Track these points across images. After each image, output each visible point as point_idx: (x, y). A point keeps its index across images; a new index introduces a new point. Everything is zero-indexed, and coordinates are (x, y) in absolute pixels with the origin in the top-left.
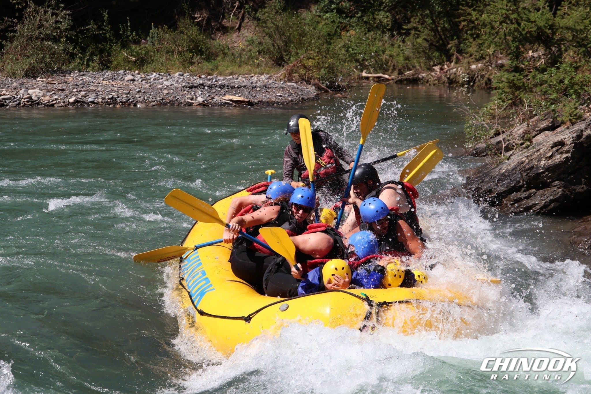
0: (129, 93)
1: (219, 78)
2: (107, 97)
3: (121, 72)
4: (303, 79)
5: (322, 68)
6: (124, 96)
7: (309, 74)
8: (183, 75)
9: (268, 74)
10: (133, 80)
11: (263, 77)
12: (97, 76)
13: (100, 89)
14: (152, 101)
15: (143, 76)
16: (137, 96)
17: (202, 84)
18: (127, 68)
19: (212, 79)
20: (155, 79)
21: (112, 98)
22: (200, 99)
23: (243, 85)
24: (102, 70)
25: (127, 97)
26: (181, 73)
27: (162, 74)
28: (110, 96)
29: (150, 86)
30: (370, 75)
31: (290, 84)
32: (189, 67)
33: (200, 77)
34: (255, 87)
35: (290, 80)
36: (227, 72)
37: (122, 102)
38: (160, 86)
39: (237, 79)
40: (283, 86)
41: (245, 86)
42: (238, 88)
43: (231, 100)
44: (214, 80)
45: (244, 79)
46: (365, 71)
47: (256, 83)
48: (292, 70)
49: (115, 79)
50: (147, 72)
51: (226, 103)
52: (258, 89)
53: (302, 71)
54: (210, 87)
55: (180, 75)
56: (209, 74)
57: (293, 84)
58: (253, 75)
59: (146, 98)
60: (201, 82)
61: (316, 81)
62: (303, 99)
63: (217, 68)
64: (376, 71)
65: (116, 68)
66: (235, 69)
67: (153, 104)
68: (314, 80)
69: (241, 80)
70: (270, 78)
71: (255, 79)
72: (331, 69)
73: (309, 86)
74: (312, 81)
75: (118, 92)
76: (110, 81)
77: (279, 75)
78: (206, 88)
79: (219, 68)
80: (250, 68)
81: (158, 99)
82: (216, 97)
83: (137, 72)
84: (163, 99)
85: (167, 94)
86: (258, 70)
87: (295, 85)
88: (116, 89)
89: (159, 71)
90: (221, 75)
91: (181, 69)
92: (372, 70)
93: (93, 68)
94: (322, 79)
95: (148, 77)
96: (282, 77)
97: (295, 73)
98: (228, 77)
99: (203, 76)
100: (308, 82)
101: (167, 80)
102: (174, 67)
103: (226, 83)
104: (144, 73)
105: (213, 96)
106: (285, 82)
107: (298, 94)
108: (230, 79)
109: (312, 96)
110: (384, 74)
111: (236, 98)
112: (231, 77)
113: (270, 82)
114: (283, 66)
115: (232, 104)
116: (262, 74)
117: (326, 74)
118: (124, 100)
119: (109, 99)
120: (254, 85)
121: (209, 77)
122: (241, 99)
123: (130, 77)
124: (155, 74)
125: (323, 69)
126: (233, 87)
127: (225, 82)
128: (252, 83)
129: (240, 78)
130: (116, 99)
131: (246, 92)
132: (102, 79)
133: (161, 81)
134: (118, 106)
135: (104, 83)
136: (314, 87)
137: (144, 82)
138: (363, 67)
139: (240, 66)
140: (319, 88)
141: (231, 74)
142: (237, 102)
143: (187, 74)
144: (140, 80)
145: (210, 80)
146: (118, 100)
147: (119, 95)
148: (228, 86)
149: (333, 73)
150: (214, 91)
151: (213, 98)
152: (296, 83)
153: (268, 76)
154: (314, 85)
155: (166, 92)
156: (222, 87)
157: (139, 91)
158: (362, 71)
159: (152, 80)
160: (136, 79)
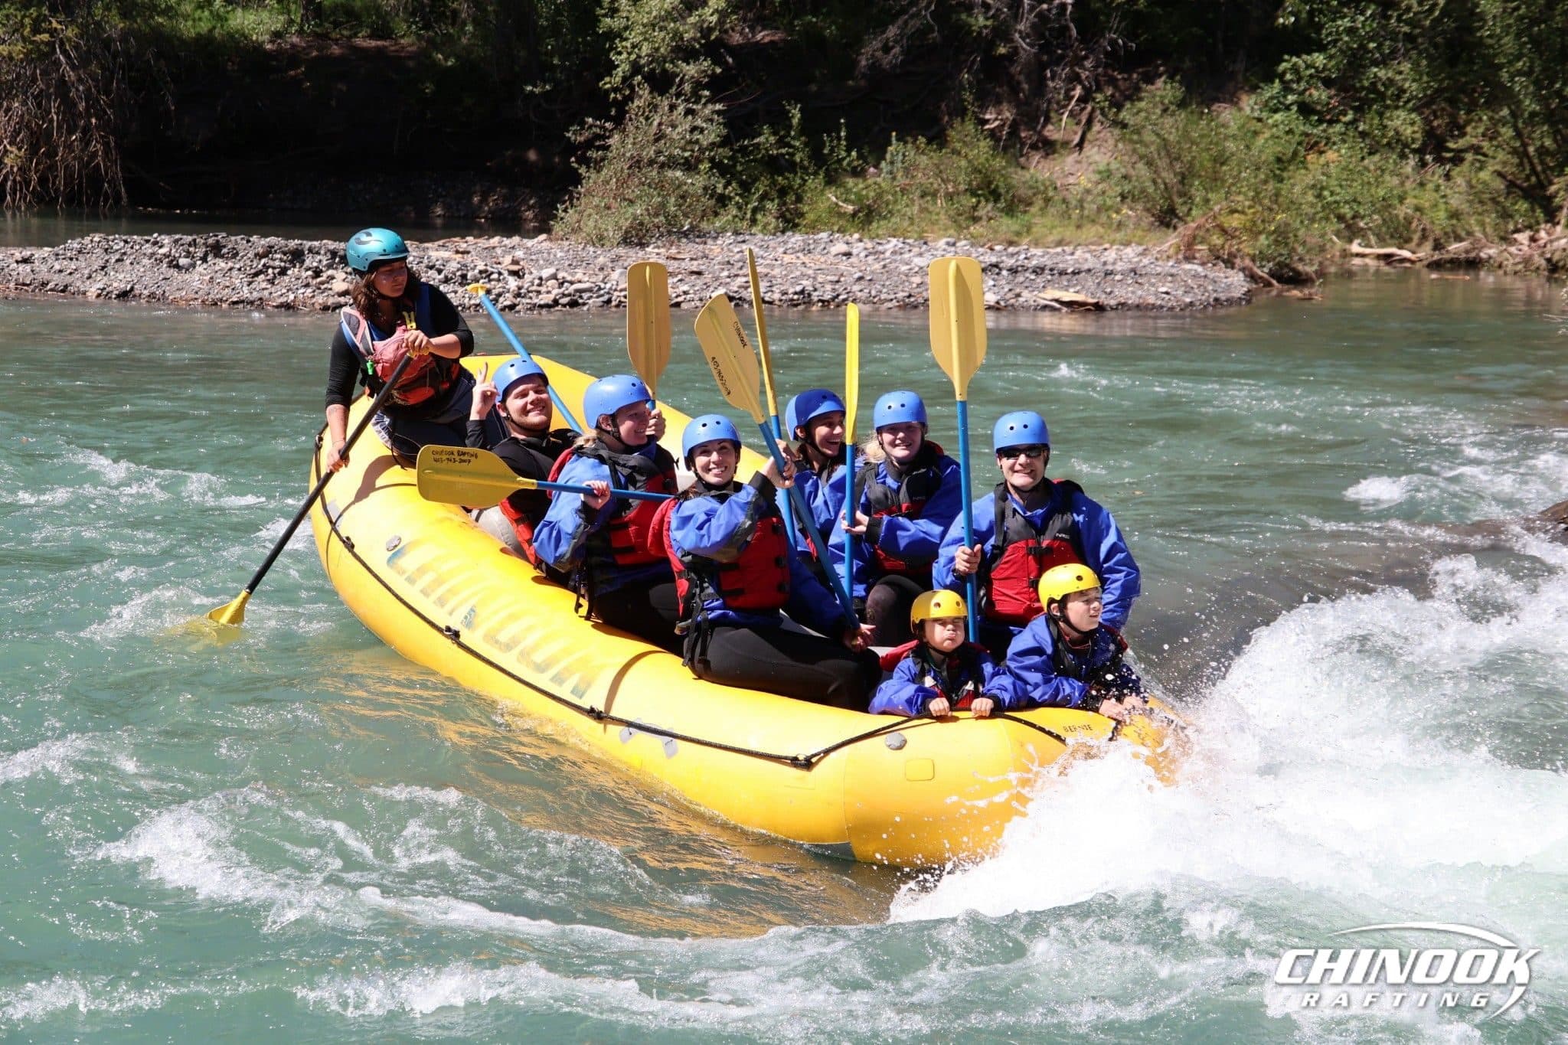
0: (838, 282)
1: (1033, 251)
2: (791, 290)
3: (824, 235)
4: (1218, 258)
5: (1260, 233)
6: (829, 287)
7: (1231, 246)
8: (954, 244)
9: (1139, 244)
10: (848, 255)
11: (1129, 250)
12: (772, 244)
13: (776, 271)
14: (886, 300)
15: (869, 245)
16: (856, 288)
17: (996, 266)
18: (836, 228)
19: (1018, 253)
20: (894, 253)
21: (802, 292)
22: (991, 298)
23: (1086, 267)
24: (783, 232)
25: (834, 290)
26: (952, 240)
27: (910, 241)
28: (798, 288)
29: (884, 266)
30: (1368, 251)
31: (1188, 266)
32: (968, 228)
33: (992, 249)
34: (1111, 273)
35: (1189, 259)
36: (1051, 238)
37: (823, 301)
38: (904, 268)
39: (1072, 254)
40: (1174, 271)
41: (1089, 270)
42: (1074, 273)
43: (1057, 301)
44: (1023, 256)
45: (1088, 256)
46: (1357, 242)
47: (1114, 263)
48: (1195, 237)
49: (809, 252)
50: (878, 236)
51: (1045, 307)
52: (1118, 277)
53: (1217, 240)
54: (1013, 271)
55: (948, 244)
56: (1011, 243)
57: (1195, 267)
58: (1107, 246)
59: (873, 293)
60: (994, 260)
61: (1248, 262)
62: (1216, 300)
63: (1029, 231)
64: (1382, 241)
65: (813, 228)
66: (1069, 233)
67: (890, 305)
68: (1242, 258)
69: (1082, 257)
70: (1144, 253)
71: (1111, 255)
72: (1282, 236)
73: (1230, 272)
74: (1238, 261)
75: (815, 278)
76: (800, 255)
77: (1165, 247)
78: (1005, 273)
79: (1034, 230)
80: (1101, 230)
81: (901, 295)
82: (1026, 294)
83: (856, 236)
84: (910, 296)
85: (919, 286)
86: (1119, 236)
87: (1200, 269)
88: (810, 272)
89: (904, 235)
90: (1037, 245)
91: (952, 232)
92: (1373, 239)
93: (765, 227)
94: (1260, 257)
95: (880, 248)
96: (1172, 251)
97: (1201, 243)
98: (1052, 251)
99: (998, 248)
100: (1229, 263)
101: (921, 255)
102: (936, 228)
103: (1049, 263)
104: (872, 239)
105: (1018, 290)
106: (1178, 262)
107: (1206, 290)
108: (1058, 254)
109: (1237, 293)
110: (1400, 248)
111: (1068, 296)
112: (1059, 249)
113: (1145, 261)
114: (1175, 228)
115: (1058, 310)
116: (1127, 244)
117: (1269, 246)
118: (827, 297)
119: (796, 293)
120: (1110, 267)
121: (1011, 250)
122: (1080, 298)
123: (840, 247)
124: (894, 241)
125: (1262, 237)
126: (1063, 273)
127: (1047, 261)
128: (1105, 263)
129: (1079, 253)
130: (809, 295)
131: (1091, 283)
132: (781, 250)
133: (906, 256)
134: (814, 308)
135: (787, 258)
136: (1241, 275)
137: (871, 258)
138: (1352, 231)
139: (1079, 227)
140: (1253, 277)
141: (1059, 243)
142: (1070, 304)
143: (964, 242)
144: (863, 254)
145: (1013, 255)
146: (815, 296)
147: (818, 286)
148: (1051, 270)
149: (1287, 244)
150: (1021, 279)
151: (1018, 295)
152: (1203, 264)
153: (1141, 249)
154: (1243, 270)
155: (917, 280)
156: (1039, 270)
157: (861, 278)
158: (1351, 241)
159: (888, 254)
160: (855, 251)
